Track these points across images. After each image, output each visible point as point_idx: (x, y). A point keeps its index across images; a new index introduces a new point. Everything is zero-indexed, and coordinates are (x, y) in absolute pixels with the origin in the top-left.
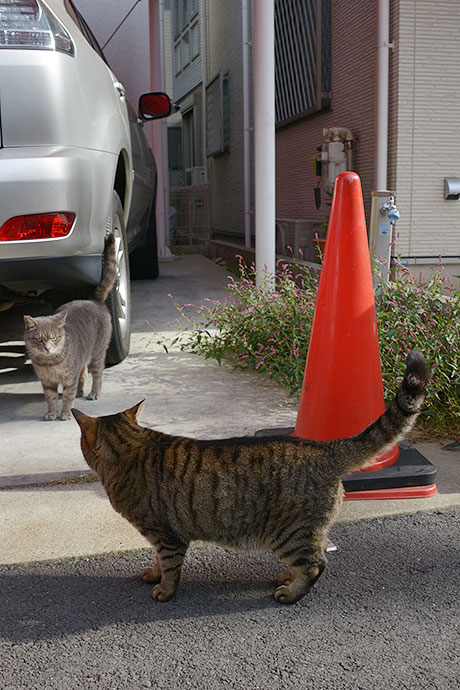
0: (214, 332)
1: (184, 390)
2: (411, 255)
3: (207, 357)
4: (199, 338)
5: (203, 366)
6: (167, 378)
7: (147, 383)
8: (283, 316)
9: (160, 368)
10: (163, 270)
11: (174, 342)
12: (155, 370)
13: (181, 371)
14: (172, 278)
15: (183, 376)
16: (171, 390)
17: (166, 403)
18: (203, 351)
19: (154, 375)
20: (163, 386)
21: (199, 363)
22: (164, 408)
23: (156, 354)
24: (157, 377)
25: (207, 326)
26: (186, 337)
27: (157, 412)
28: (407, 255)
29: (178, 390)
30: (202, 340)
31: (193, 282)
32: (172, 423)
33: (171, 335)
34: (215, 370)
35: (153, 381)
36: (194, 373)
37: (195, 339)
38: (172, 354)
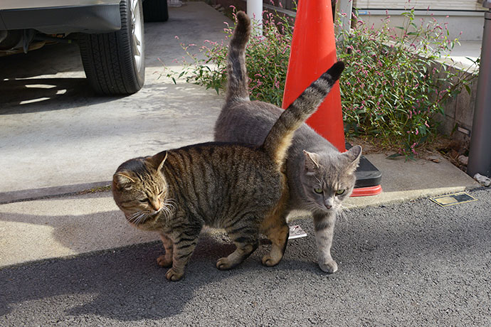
0: (213, 67)
1: (189, 114)
2: (370, 7)
3: (209, 86)
4: (201, 72)
5: (204, 94)
6: (175, 104)
7: (159, 109)
8: (268, 55)
9: (170, 96)
10: (171, 15)
11: (181, 75)
12: (166, 98)
13: (187, 99)
14: (179, 21)
15: (189, 103)
16: (179, 114)
17: (175, 125)
18: (204, 83)
19: (165, 102)
20: (173, 111)
21: (201, 92)
22: (173, 129)
23: (166, 85)
24: (167, 103)
25: (207, 62)
26: (191, 71)
27: (167, 132)
28: (366, 7)
29: (184, 114)
30: (204, 73)
31: (197, 25)
32: (179, 141)
33: (178, 69)
34: (215, 98)
35: (164, 107)
36: (197, 100)
37: (198, 72)
38: (180, 85)
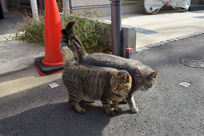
0: (21, 33)
1: (14, 50)
2: (76, 6)
3: (20, 40)
4: (17, 35)
5: (19, 43)
6: (8, 48)
7: (2, 50)
9: (6, 45)
10: (5, 16)
11: (10, 37)
12: (4, 46)
13: (13, 45)
14: (8, 18)
15: (13, 47)
16: (10, 51)
17: (9, 55)
18: (19, 39)
19: (4, 47)
20: (7, 50)
21: (18, 42)
22: (8, 56)
23: (4, 41)
24: (5, 48)
25: (19, 31)
26: (13, 35)
27: (6, 58)
28: (75, 6)
29: (12, 51)
30: (18, 35)
31: (15, 19)
32: (11, 60)
33: (8, 35)
34: (23, 44)
35: (4, 49)
36: (17, 45)
37: (16, 35)
38: (10, 41)
